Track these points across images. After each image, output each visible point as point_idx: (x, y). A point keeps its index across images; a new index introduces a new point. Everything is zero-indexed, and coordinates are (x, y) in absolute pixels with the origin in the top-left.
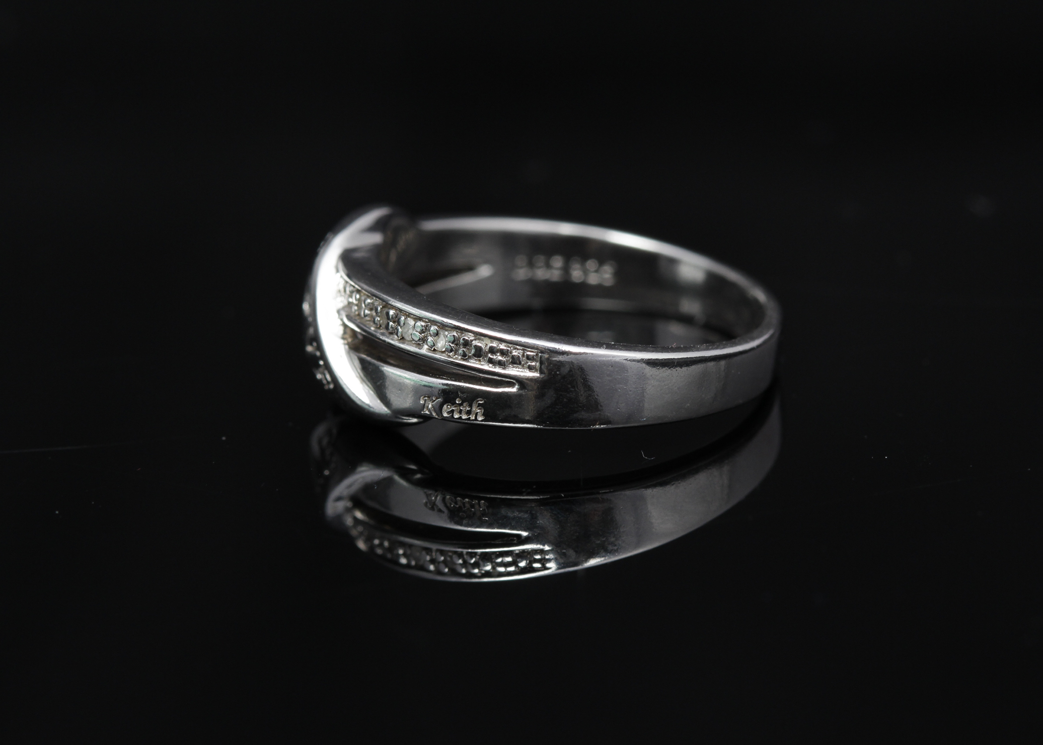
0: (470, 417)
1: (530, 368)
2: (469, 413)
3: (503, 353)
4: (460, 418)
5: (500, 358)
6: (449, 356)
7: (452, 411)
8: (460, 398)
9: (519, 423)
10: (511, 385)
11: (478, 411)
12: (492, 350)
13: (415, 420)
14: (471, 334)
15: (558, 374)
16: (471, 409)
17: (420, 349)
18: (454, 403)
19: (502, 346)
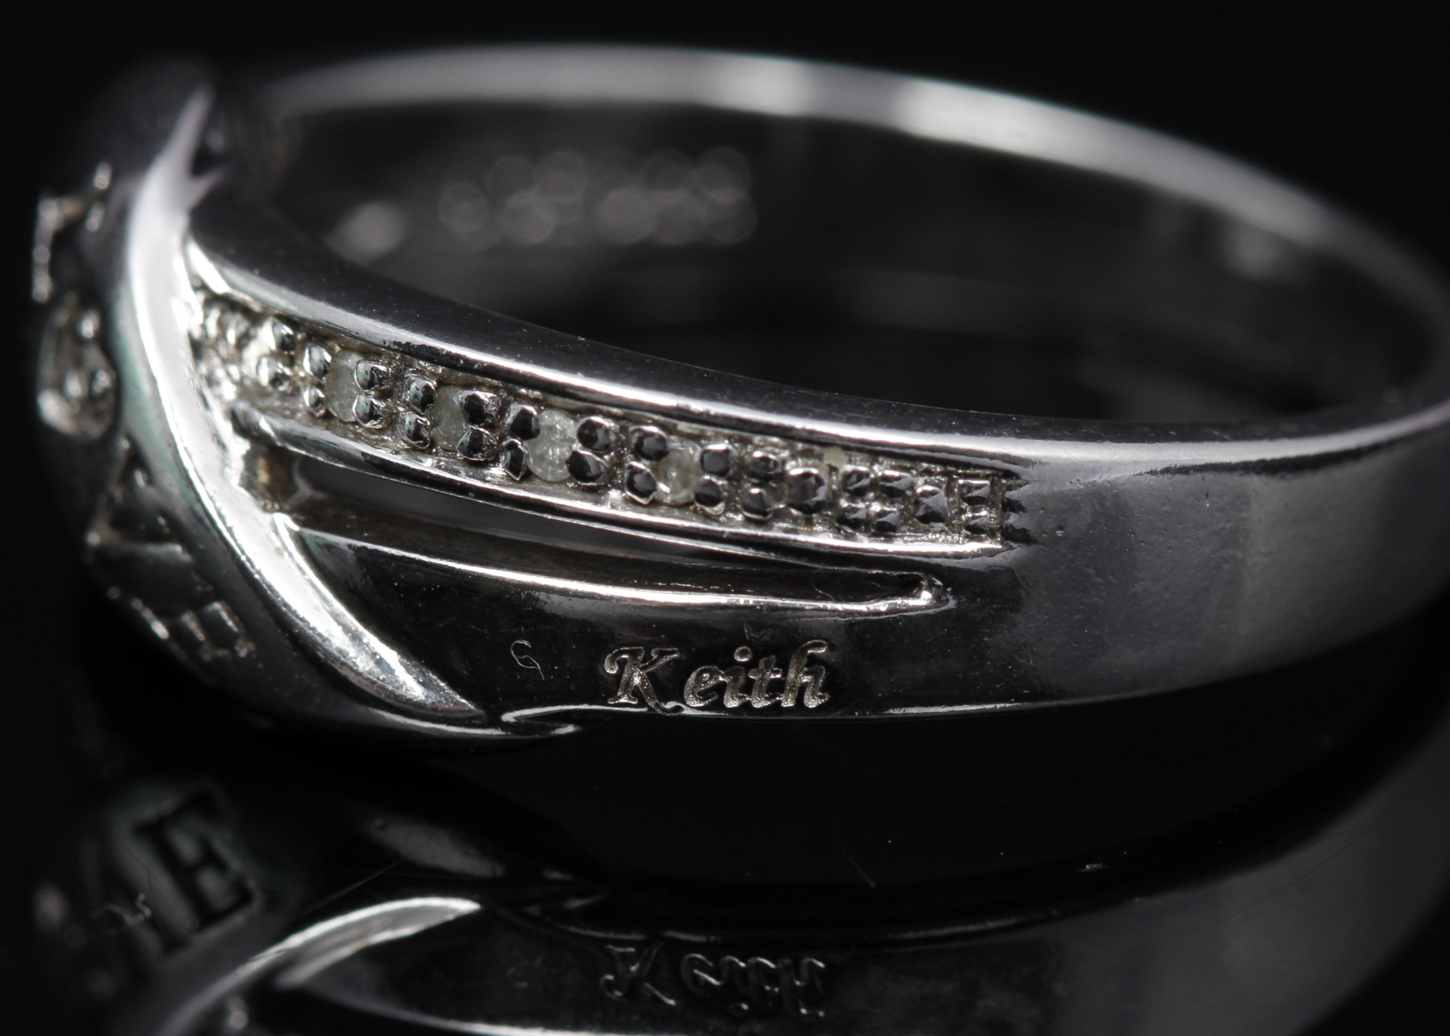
0: (780, 702)
1: (975, 532)
2: (776, 688)
3: (887, 491)
4: (747, 706)
5: (876, 507)
6: (707, 518)
7: (720, 689)
8: (749, 644)
9: (939, 704)
10: (908, 587)
11: (806, 679)
12: (855, 487)
13: (570, 729)
14: (775, 440)
15: (1062, 538)
16: (785, 674)
17: (596, 502)
18: (728, 665)
19: (882, 470)
